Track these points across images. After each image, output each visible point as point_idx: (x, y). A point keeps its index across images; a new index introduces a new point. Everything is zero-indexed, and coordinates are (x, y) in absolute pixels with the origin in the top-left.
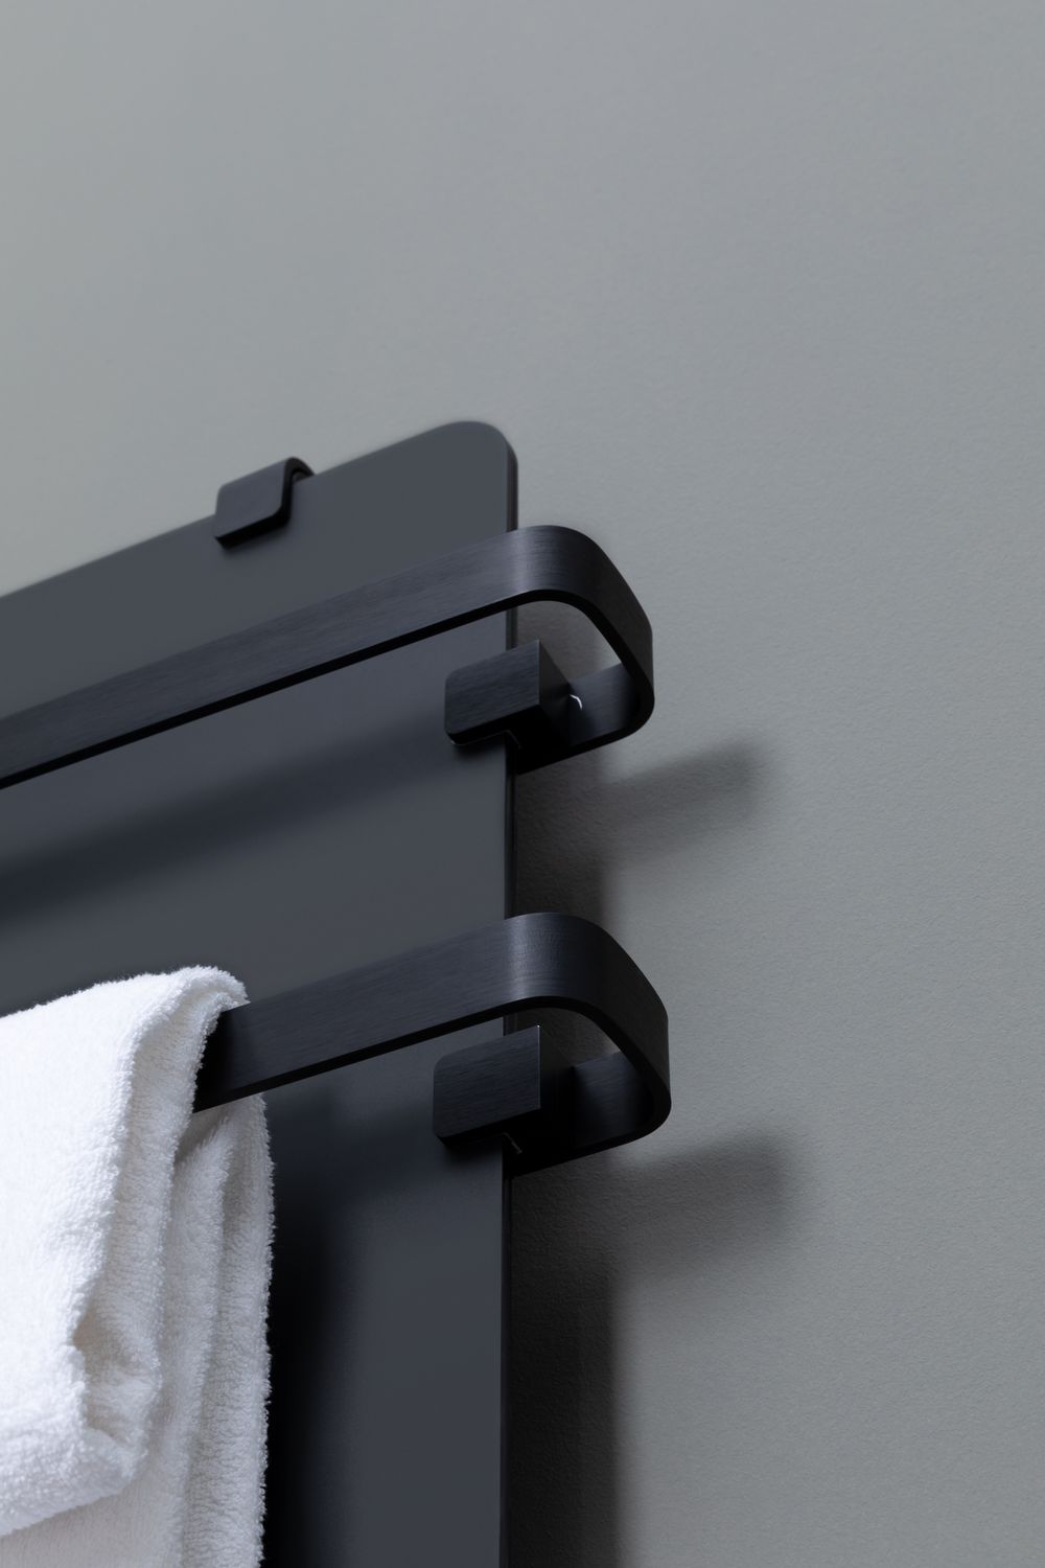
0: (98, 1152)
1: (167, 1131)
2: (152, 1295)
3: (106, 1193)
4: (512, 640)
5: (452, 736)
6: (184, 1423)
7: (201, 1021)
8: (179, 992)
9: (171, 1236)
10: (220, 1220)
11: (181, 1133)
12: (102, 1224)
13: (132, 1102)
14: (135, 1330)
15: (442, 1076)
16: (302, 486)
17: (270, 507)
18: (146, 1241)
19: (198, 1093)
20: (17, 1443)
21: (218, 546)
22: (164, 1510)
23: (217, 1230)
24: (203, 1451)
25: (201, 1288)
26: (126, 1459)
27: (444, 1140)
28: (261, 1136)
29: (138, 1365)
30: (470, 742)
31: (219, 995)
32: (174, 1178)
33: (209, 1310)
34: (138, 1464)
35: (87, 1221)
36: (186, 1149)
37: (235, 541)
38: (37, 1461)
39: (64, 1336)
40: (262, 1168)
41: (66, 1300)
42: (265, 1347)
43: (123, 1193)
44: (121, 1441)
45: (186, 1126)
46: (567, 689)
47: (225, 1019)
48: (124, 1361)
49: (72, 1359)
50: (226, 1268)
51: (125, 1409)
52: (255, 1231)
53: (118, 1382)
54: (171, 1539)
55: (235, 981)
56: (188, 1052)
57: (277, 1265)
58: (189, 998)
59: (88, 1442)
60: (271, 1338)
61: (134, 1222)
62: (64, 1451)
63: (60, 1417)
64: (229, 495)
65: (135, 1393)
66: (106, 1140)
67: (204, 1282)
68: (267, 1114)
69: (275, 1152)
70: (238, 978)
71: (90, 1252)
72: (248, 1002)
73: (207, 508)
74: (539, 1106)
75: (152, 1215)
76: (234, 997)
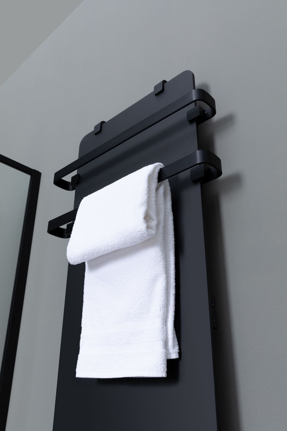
0: (145, 193)
1: (154, 187)
2: (155, 210)
3: (146, 198)
4: (196, 105)
5: (188, 121)
6: (162, 225)
7: (157, 171)
8: (153, 168)
9: (156, 201)
10: (164, 197)
11: (156, 187)
12: (146, 202)
13: (148, 185)
14: (153, 214)
15: (191, 172)
16: (165, 84)
17: (161, 89)
18: (153, 203)
19: (158, 181)
20: (139, 233)
21: (155, 96)
22: (160, 237)
23: (163, 199)
24: (165, 227)
25: (162, 207)
26: (153, 232)
27: (192, 181)
28: (168, 184)
29: (154, 219)
30: (191, 122)
31: (159, 167)
32: (156, 194)
33: (163, 209)
34: (155, 233)
35: (144, 202)
36: (157, 189)
37: (157, 94)
38: (142, 235)
39: (143, 219)
40: (169, 188)
41: (142, 214)
42: (172, 212)
43: (149, 197)
44: (153, 230)
45: (157, 186)
46: (204, 111)
47: (161, 169)
48: (152, 219)
49: (144, 221)
50: (165, 203)
51: (153, 226)
52: (169, 197)
53: (152, 222)
54: (162, 240)
55: (161, 164)
56: (156, 175)
57: (172, 201)
58: (155, 168)
59: (148, 232)
60: (173, 211)
61: (151, 201)
62: (145, 233)
63: (143, 229)
64: (156, 87)
65: (154, 223)
66: (145, 191)
67: (162, 206)
68: (168, 181)
69: (170, 186)
70: (162, 163)
71: (145, 207)
72: (164, 166)
73: (152, 90)
74: (204, 175)
75: (153, 199)
76: (161, 166)
